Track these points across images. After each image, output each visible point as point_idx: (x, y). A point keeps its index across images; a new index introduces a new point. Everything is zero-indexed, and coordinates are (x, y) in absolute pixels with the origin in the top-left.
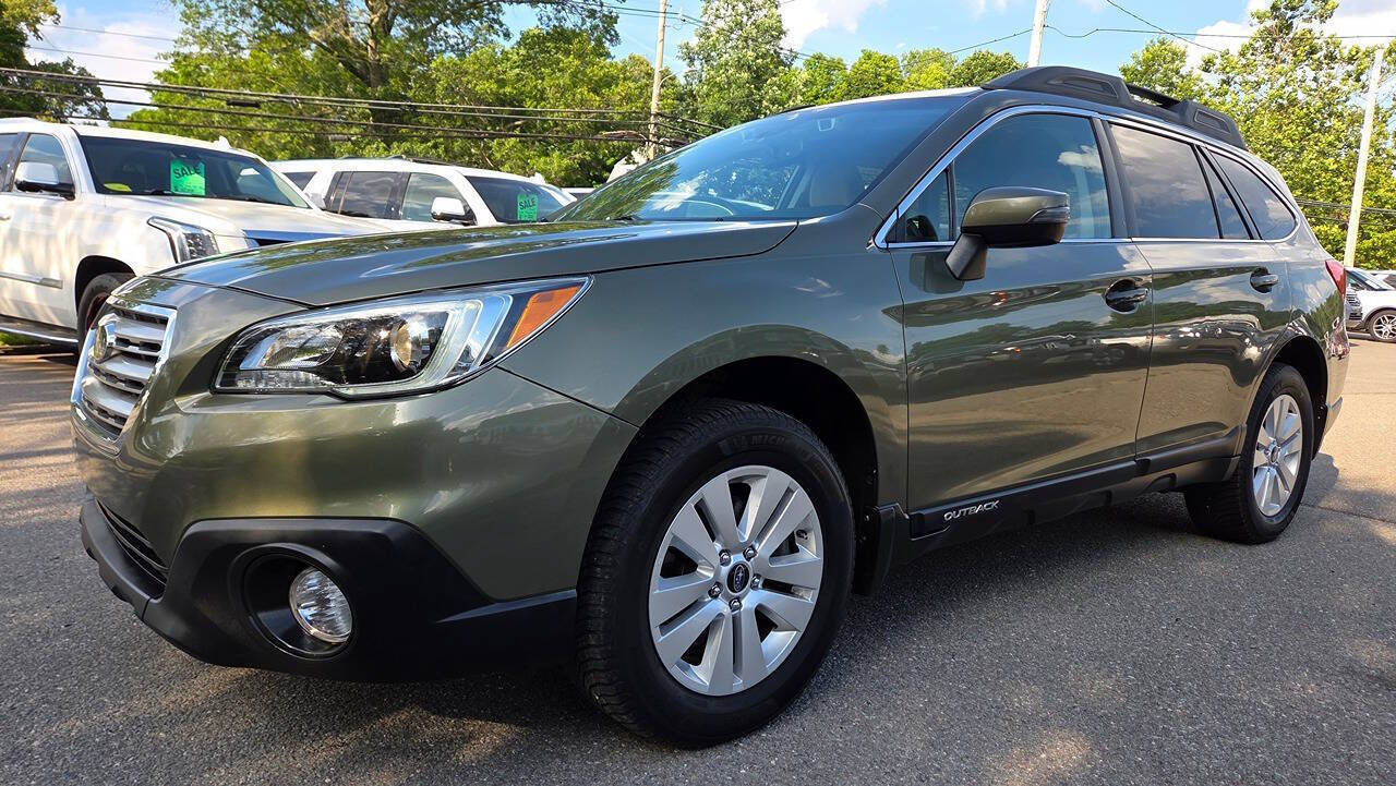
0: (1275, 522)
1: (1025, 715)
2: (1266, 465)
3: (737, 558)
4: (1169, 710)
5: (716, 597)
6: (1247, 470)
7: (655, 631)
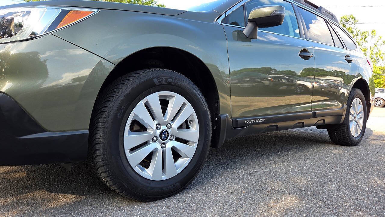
0: (357, 139)
1: (276, 190)
2: (353, 120)
3: (164, 127)
4: (329, 188)
5: (155, 142)
6: (347, 121)
7: (127, 152)
